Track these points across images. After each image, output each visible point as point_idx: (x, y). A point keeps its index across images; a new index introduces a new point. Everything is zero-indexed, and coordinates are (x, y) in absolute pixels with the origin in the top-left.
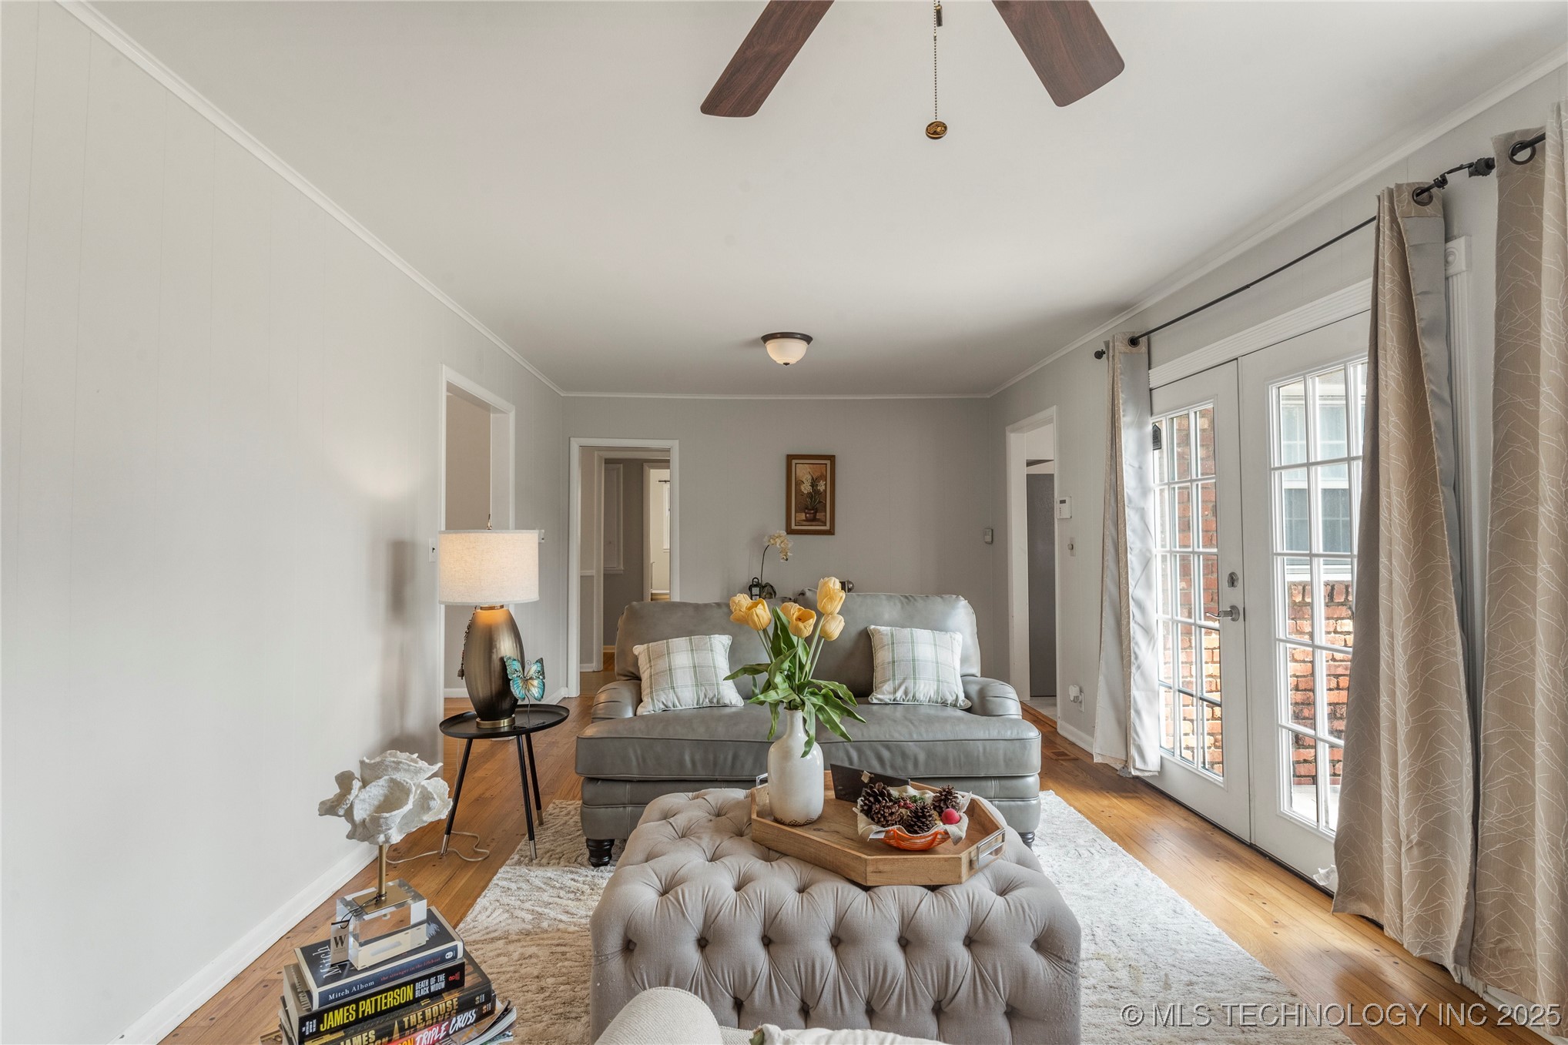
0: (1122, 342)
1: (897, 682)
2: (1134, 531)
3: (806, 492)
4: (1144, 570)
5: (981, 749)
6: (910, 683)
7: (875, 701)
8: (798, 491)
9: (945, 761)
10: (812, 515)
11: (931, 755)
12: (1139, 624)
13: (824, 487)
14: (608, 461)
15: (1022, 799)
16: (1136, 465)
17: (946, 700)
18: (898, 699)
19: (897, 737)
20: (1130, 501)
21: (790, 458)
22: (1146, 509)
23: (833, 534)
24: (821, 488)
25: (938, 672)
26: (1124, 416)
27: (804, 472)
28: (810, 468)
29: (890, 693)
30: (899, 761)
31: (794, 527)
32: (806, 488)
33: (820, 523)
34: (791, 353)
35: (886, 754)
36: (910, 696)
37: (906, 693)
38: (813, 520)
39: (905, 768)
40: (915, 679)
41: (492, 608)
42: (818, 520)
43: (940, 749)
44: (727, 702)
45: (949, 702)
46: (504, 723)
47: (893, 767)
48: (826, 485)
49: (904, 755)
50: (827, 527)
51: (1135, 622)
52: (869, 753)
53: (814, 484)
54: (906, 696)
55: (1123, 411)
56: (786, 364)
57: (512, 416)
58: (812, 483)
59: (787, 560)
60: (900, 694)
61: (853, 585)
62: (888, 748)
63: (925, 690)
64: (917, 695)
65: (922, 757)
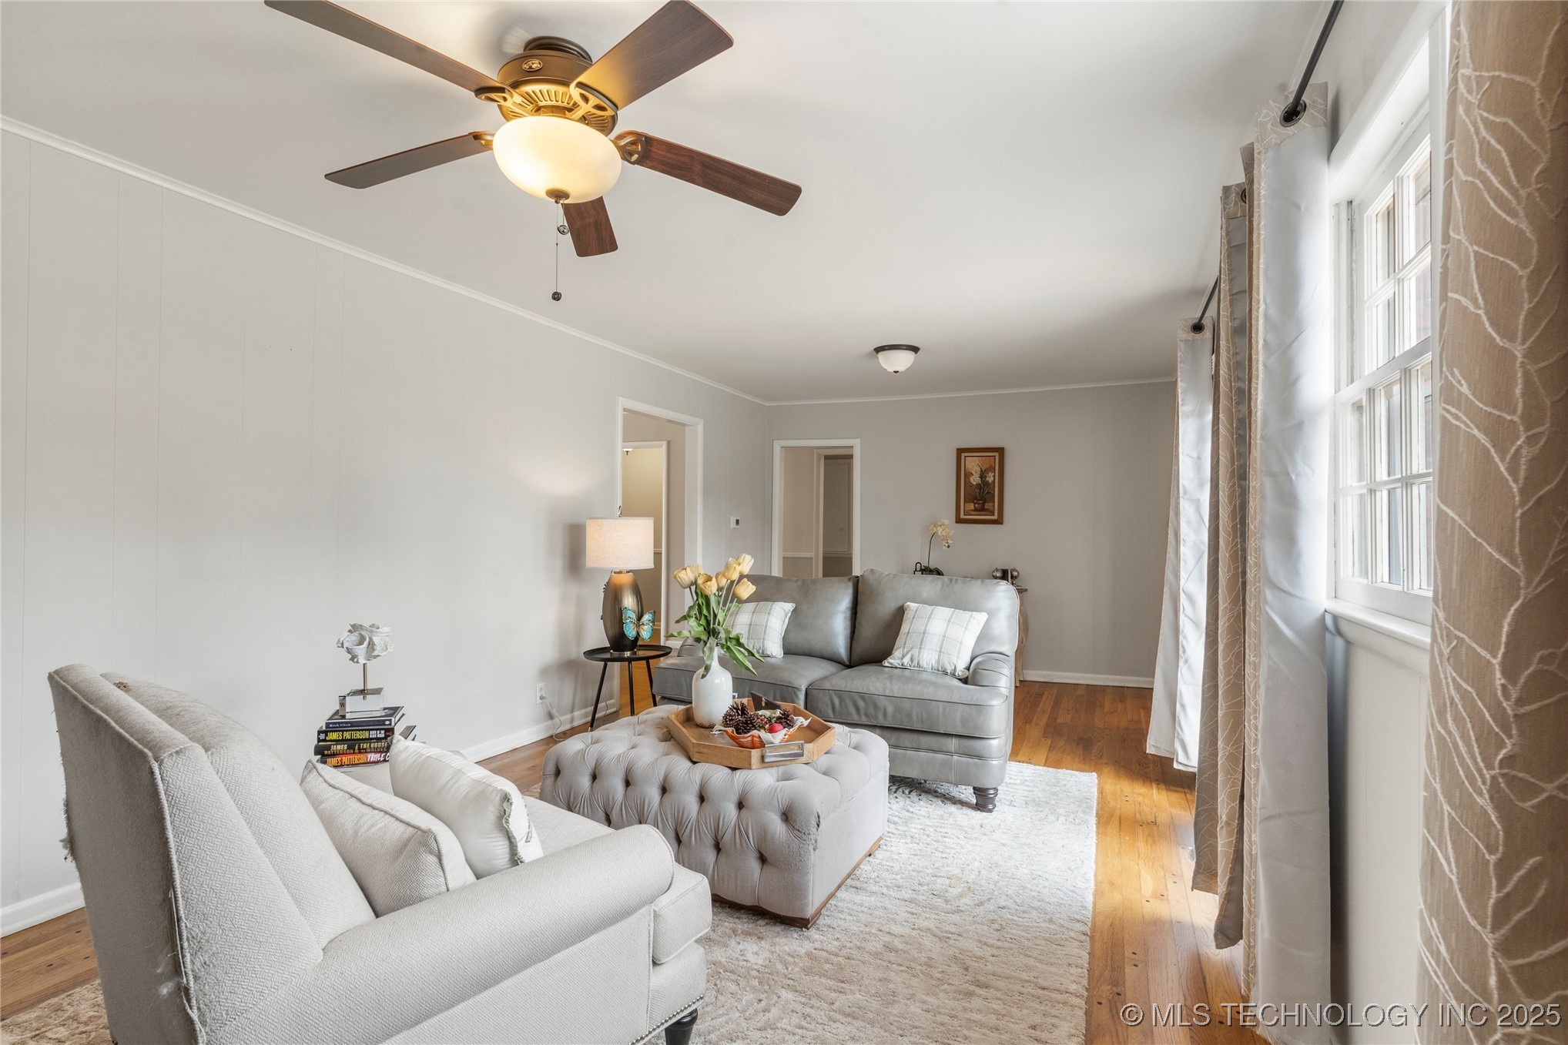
0: (1183, 329)
1: (906, 650)
2: (1188, 523)
3: (975, 483)
4: (1197, 563)
5: (941, 709)
6: (915, 652)
7: (887, 664)
8: (967, 483)
9: (909, 715)
10: (980, 505)
11: (898, 709)
12: (1189, 618)
13: (992, 479)
14: (827, 458)
15: (980, 757)
16: (1195, 455)
17: (945, 669)
18: (905, 664)
19: (873, 690)
20: (1185, 492)
21: (960, 451)
22: (1201, 500)
23: (1002, 523)
24: (990, 479)
25: (942, 644)
26: (1182, 405)
27: (973, 464)
28: (979, 460)
29: (899, 658)
30: (871, 710)
31: (962, 516)
32: (975, 480)
33: (988, 513)
34: (901, 361)
35: (861, 704)
36: (916, 662)
37: (912, 660)
38: (981, 510)
39: (876, 717)
40: (920, 648)
41: (620, 572)
42: (987, 510)
43: (906, 704)
44: (769, 653)
45: (949, 671)
46: (627, 654)
47: (866, 714)
48: (994, 476)
49: (876, 706)
50: (995, 517)
51: (1186, 616)
52: (848, 702)
53: (982, 476)
54: (912, 662)
55: (1182, 400)
56: (896, 372)
57: (700, 428)
58: (981, 474)
59: (949, 547)
60: (906, 660)
61: (1018, 572)
62: (863, 699)
63: (928, 658)
64: (921, 663)
65: (890, 710)
